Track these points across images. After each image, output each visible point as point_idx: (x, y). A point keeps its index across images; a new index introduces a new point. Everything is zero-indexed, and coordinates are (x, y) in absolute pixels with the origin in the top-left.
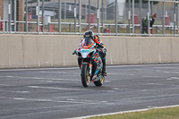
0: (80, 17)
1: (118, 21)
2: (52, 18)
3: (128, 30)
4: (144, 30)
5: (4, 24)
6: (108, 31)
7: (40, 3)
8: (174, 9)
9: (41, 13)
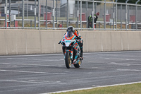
0: (39, 15)
1: (69, 18)
2: (17, 16)
3: (77, 25)
4: (90, 25)
6: (61, 26)
7: (7, 4)
8: (113, 9)
9: (8, 12)
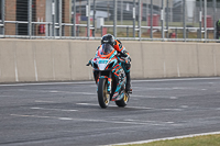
0: (140, 19)
1: (186, 23)
2: (105, 19)
3: (199, 35)
5: (46, 27)
7: (90, 2)
9: (92, 14)
